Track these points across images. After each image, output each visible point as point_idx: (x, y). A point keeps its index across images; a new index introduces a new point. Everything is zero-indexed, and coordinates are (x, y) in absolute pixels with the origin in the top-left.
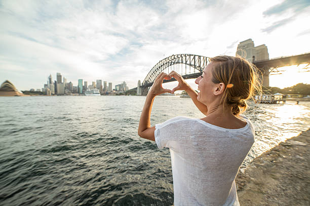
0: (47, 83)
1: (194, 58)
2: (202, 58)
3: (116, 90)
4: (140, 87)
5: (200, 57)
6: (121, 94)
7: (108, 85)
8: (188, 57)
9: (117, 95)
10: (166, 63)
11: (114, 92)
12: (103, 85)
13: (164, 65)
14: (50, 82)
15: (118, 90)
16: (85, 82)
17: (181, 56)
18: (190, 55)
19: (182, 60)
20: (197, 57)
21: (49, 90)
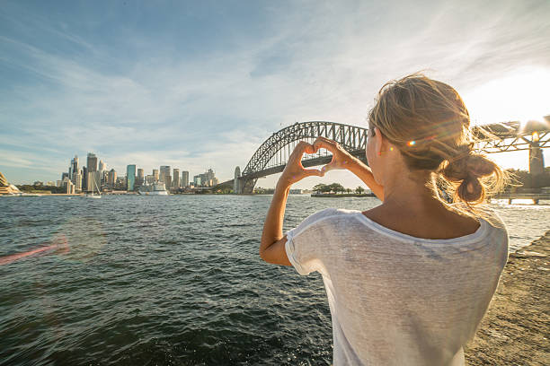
0: (68, 172)
1: (333, 128)
2: (346, 128)
3: (196, 185)
4: (239, 178)
5: (342, 126)
6: (204, 192)
7: (180, 175)
8: (321, 127)
9: (197, 193)
10: (285, 138)
11: (192, 187)
12: (172, 174)
13: (280, 140)
14: (75, 170)
15: (199, 183)
16: (140, 170)
17: (311, 125)
18: (326, 124)
19: (312, 131)
20: (337, 127)
21: (71, 184)
